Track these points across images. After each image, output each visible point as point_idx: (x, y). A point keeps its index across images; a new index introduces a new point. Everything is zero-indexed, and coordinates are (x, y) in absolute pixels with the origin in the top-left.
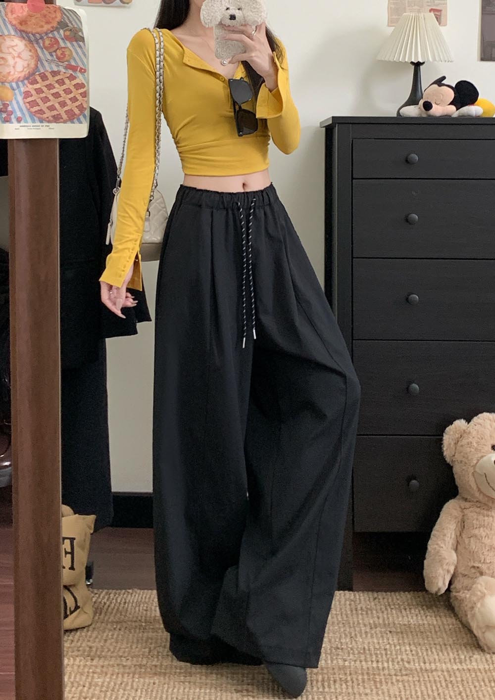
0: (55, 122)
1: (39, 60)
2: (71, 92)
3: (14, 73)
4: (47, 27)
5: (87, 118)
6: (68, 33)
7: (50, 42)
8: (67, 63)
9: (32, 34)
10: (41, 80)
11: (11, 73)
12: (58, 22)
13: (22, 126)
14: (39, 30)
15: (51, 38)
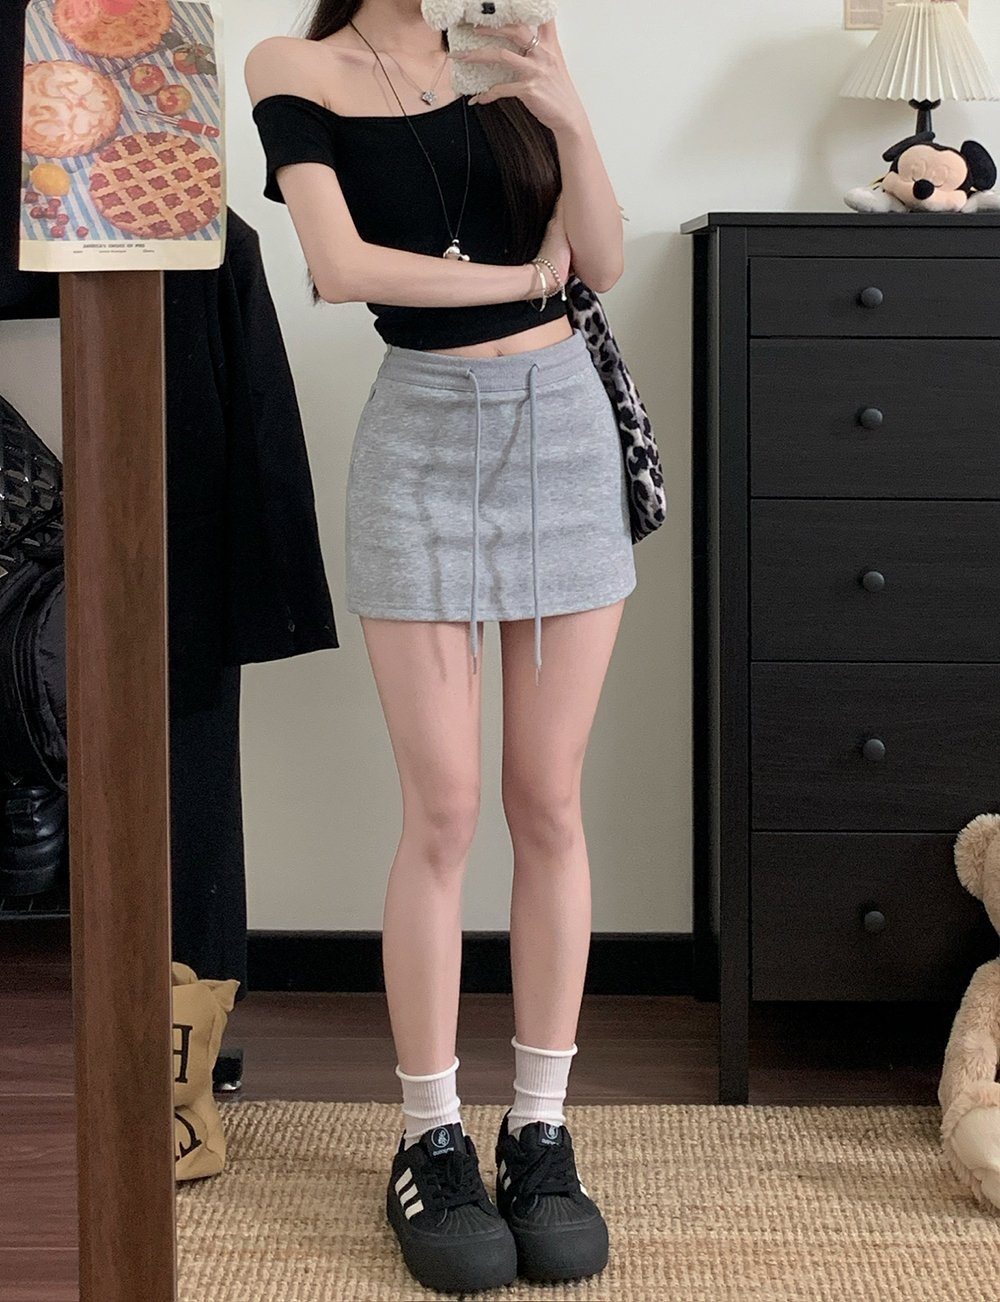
0: (156, 238)
1: (121, 112)
2: (189, 177)
3: (72, 137)
4: (139, 45)
5: (221, 230)
6: (182, 56)
7: (145, 75)
8: (179, 117)
9: (108, 59)
10: (127, 152)
11: (66, 138)
12: (162, 35)
13: (88, 246)
14: (123, 50)
15: (147, 65)
